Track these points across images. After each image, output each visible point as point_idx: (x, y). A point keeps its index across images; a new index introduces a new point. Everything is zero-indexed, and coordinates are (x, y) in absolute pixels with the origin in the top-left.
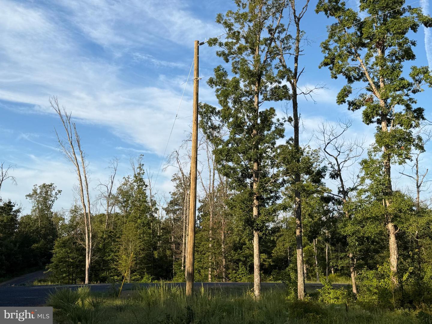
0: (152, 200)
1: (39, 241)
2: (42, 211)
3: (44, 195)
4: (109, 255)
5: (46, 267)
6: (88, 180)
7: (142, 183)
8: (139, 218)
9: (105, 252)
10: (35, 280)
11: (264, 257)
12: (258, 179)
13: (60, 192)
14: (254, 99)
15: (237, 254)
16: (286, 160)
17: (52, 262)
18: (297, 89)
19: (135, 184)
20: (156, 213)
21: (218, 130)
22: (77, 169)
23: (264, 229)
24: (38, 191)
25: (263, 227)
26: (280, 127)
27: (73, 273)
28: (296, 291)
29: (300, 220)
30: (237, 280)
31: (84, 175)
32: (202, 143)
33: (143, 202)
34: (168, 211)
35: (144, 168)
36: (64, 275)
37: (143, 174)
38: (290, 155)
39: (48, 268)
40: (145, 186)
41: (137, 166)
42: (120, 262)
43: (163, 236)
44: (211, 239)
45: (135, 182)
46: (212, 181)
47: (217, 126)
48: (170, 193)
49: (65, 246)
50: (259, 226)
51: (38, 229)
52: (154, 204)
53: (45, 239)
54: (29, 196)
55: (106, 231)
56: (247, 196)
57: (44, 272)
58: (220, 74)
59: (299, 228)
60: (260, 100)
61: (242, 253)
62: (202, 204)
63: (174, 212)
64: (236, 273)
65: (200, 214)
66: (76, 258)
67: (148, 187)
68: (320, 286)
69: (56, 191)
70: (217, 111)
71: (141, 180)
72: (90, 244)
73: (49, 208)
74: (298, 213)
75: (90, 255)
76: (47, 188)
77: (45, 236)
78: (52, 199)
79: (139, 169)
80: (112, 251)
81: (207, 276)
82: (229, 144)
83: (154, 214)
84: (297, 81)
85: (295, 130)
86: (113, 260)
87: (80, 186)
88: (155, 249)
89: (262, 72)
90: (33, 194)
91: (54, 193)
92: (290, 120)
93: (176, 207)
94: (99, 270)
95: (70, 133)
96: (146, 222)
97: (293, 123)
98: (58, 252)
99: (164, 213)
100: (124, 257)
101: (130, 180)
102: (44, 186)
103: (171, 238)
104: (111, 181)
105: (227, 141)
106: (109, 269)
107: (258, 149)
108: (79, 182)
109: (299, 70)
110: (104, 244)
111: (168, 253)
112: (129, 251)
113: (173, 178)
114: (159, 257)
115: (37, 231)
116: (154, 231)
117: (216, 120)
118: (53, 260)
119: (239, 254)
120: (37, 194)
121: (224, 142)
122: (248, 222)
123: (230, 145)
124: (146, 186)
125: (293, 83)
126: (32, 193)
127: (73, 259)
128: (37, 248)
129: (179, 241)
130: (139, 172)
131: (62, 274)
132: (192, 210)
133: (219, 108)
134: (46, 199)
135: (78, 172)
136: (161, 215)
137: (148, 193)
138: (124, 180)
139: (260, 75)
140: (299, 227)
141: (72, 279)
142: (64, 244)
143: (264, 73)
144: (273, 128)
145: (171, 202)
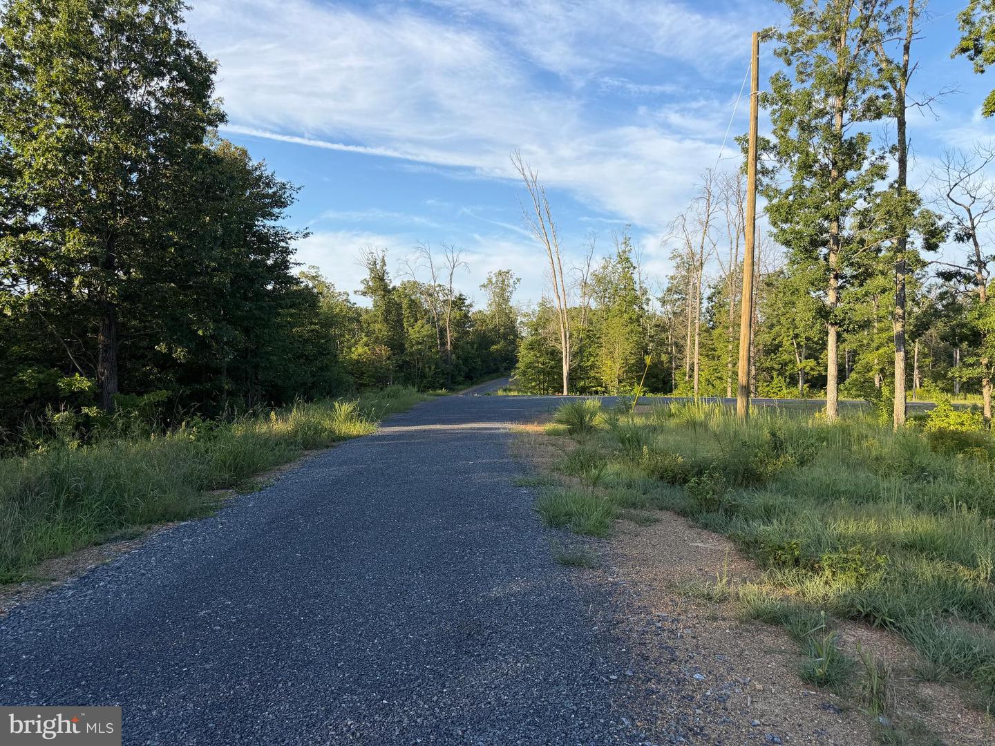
0: (641, 287)
1: (499, 342)
2: (499, 305)
3: (500, 285)
4: (588, 361)
5: (512, 374)
6: (562, 262)
7: (629, 265)
8: (625, 311)
9: (582, 357)
10: (500, 389)
11: (812, 365)
12: (838, 247)
13: (518, 280)
14: (834, 122)
15: (769, 360)
16: (895, 214)
17: (519, 368)
18: (906, 99)
19: (618, 265)
20: (647, 304)
21: (772, 175)
22: (547, 248)
23: (847, 322)
24: (494, 280)
25: (845, 320)
26: (879, 163)
27: (544, 382)
28: (891, 412)
29: (903, 307)
30: (770, 396)
31: (556, 256)
32: (719, 200)
33: (630, 290)
34: (664, 303)
35: (631, 242)
36: (533, 384)
37: (630, 251)
38: (901, 206)
39: (515, 375)
40: (632, 268)
41: (621, 240)
42: (603, 369)
43: (657, 335)
44: (731, 339)
45: (619, 263)
46: (733, 256)
47: (770, 169)
48: (667, 276)
49: (532, 348)
50: (838, 318)
51: (496, 327)
52: (645, 293)
53: (505, 339)
54: (484, 286)
55: (583, 330)
56: (820, 273)
57: (510, 380)
58: (781, 85)
59: (901, 320)
60: (845, 120)
61: (776, 358)
62: (713, 290)
63: (674, 302)
64: (768, 386)
65: (710, 305)
66: (546, 363)
67: (637, 270)
68: (932, 406)
69: (514, 279)
70: (771, 145)
71: (627, 260)
72: (568, 346)
73: (507, 301)
74: (901, 297)
75: (568, 360)
76: (503, 275)
77: (505, 336)
78: (510, 289)
79: (624, 245)
80: (591, 355)
81: (725, 390)
82: (789, 195)
83: (645, 306)
84: (906, 84)
85: (900, 167)
86: (593, 367)
87: (551, 271)
88: (646, 352)
89: (849, 74)
90: (488, 284)
91: (511, 282)
92: (893, 149)
93: (676, 296)
94: (575, 379)
95: (537, 199)
96: (634, 317)
97: (897, 155)
98: (524, 356)
99: (659, 304)
100: (609, 363)
101: (612, 261)
102: (500, 273)
103: (667, 338)
104: (586, 263)
105: (787, 191)
106: (588, 378)
107: (839, 199)
108: (550, 266)
109: (910, 67)
110: (581, 347)
111: (664, 358)
112: (616, 355)
113: (672, 255)
114: (653, 363)
115: (495, 330)
116: (645, 329)
117: (769, 160)
118: (518, 365)
119: (771, 359)
120: (492, 283)
121: (780, 193)
122: (820, 312)
123: (791, 198)
124: (634, 268)
125: (900, 89)
126: (486, 283)
127: (543, 364)
128: (497, 350)
129: (682, 342)
130: (623, 249)
131: (531, 383)
132: (748, 296)
133: (774, 140)
134: (503, 290)
135: (549, 252)
136: (655, 307)
137: (636, 277)
138: (604, 261)
139: (847, 79)
140: (902, 318)
141: (544, 389)
142: (532, 347)
143: (854, 76)
144: (866, 165)
145: (669, 290)
